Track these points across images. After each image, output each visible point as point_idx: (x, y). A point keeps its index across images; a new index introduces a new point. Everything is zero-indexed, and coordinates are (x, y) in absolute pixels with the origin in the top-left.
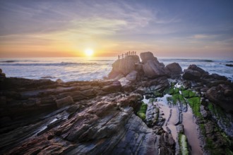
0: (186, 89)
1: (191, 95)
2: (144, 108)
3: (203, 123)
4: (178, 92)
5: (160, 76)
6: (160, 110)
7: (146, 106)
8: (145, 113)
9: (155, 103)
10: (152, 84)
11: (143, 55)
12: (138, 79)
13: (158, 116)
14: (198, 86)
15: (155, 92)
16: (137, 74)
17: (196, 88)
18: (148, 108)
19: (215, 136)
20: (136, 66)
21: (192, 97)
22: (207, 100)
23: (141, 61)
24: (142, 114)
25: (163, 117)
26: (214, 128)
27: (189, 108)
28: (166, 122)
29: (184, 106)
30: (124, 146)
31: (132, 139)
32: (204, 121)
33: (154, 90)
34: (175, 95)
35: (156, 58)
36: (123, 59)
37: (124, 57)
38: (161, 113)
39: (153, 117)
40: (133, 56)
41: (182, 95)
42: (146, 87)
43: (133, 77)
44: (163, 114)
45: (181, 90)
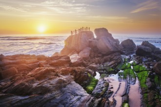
0: (138, 64)
1: (141, 70)
2: (94, 83)
3: (147, 93)
4: (130, 67)
5: (113, 52)
6: (110, 84)
7: (97, 81)
8: (94, 87)
9: (105, 79)
10: (106, 61)
11: (97, 31)
12: (92, 56)
13: (107, 90)
14: (149, 61)
15: (108, 68)
16: (91, 51)
17: (146, 63)
18: (99, 83)
19: (154, 103)
20: (90, 42)
21: (142, 71)
22: (154, 73)
23: (95, 37)
24: (90, 88)
25: (112, 90)
26: (155, 96)
27: (137, 81)
28: (113, 94)
29: (133, 79)
30: (58, 102)
31: (67, 98)
32: (148, 91)
33: (107, 66)
34: (126, 70)
35: (111, 35)
36: (76, 35)
37: (78, 33)
38: (110, 87)
39: (102, 90)
40: (86, 32)
41: (133, 70)
42: (100, 63)
43: (86, 54)
44: (112, 88)
45: (133, 65)
